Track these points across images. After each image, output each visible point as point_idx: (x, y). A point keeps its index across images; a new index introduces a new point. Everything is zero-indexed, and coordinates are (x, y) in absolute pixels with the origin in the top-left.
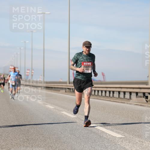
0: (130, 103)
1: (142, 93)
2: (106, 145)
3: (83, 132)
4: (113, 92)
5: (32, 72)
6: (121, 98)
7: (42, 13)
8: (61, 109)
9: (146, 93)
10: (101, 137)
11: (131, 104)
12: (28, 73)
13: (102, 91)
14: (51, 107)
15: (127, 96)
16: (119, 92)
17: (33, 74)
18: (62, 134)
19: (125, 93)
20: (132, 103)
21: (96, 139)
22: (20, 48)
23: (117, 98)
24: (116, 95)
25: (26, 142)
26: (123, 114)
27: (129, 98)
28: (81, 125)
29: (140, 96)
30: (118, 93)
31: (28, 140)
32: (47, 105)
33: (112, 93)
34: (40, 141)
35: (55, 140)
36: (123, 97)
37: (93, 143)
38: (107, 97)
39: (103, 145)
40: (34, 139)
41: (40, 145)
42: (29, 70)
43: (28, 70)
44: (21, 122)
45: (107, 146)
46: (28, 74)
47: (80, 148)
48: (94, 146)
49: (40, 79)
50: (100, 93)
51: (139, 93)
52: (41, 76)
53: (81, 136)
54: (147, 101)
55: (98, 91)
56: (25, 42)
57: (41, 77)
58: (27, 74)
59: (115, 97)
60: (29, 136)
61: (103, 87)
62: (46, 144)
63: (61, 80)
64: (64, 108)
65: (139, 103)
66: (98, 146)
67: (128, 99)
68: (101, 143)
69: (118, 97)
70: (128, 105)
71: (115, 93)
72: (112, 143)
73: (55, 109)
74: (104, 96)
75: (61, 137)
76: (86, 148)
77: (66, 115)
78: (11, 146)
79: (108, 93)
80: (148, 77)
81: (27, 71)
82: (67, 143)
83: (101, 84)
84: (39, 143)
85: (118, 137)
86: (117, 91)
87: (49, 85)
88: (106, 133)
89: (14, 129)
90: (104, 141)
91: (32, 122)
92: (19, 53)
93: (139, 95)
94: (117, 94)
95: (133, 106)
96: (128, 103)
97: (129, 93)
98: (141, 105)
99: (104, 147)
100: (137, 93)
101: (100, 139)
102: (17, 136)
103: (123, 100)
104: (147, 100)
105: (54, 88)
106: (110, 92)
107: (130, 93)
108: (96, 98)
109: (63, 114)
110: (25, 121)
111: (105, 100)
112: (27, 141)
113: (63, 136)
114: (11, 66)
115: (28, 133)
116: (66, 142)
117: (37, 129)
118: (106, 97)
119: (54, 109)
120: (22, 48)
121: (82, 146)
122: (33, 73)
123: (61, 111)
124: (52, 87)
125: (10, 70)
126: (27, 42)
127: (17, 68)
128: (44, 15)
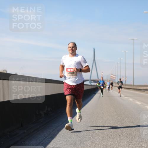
5: (125, 79)
7: (132, 39)
8: (146, 104)
12: (122, 79)
14: (139, 103)
32: (136, 101)
41: (131, 130)
42: (124, 77)
43: (123, 77)
52: (132, 81)
56: (121, 59)
57: (132, 82)
63: (146, 84)
81: (122, 78)
105: (141, 89)
114: (112, 74)
119: (140, 104)
120: (119, 63)
123: (145, 106)
124: (139, 89)
125: (111, 77)
126: (122, 59)
127: (115, 76)
128: (133, 41)
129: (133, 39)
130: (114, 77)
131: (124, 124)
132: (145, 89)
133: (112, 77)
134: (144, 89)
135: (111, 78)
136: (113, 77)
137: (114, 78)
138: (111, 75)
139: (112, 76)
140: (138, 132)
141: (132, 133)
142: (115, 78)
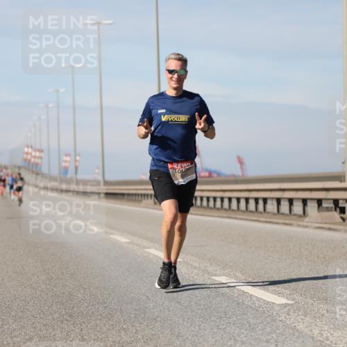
0: (305, 224)
1: (332, 201)
2: (252, 321)
3: (198, 295)
4: (265, 200)
5: (76, 161)
6: (283, 214)
7: (96, 23)
8: (145, 243)
9: (340, 202)
10: (238, 304)
11: (306, 227)
12: (66, 161)
13: (238, 200)
14: (122, 239)
15: (298, 208)
16: (279, 201)
17: (77, 164)
18: (149, 299)
19: (291, 201)
20: (309, 224)
21: (228, 309)
22: (47, 106)
23: (274, 214)
24: (272, 206)
25: (66, 322)
26: (290, 250)
27: (301, 213)
28: (192, 279)
29: (327, 208)
30: (275, 202)
31: (71, 316)
32: (112, 234)
33: (261, 202)
34: (99, 317)
35: (132, 315)
36: (288, 212)
37: (221, 318)
38: (250, 211)
39: (245, 323)
40: (85, 312)
41: (98, 328)
42: (70, 155)
43: (66, 155)
44: (53, 275)
45: (255, 324)
46: (67, 164)
47: (192, 331)
48: (223, 325)
49: (96, 176)
50: (234, 202)
51: (323, 201)
52: (98, 168)
53: (193, 303)
54: (344, 219)
55: (230, 199)
56: (58, 91)
57: (97, 171)
58: (64, 164)
59: (268, 213)
60: (73, 307)
61: (241, 191)
62: (112, 325)
63: (144, 177)
64: (152, 241)
65: (326, 223)
66: (234, 324)
67: (300, 216)
68: (239, 317)
69: (276, 211)
70: (300, 229)
71: (269, 202)
72: (266, 317)
73: (132, 243)
74: (243, 211)
75: (146, 308)
76: (205, 330)
77: (157, 256)
78: (32, 330)
79: (252, 203)
80: (343, 163)
81: (65, 158)
82: (160, 321)
83: (237, 182)
84: (98, 322)
85: (278, 303)
86: (272, 198)
87: (117, 189)
88: (251, 296)
89: (38, 293)
90: (246, 314)
91: (80, 274)
92: (43, 117)
93: (324, 205)
94: (273, 204)
95: (311, 232)
96: (299, 226)
97: (301, 201)
98: (330, 229)
99: (247, 326)
100: (319, 202)
101: (236, 309)
102: (46, 308)
103: (287, 217)
104: (342, 215)
105: (129, 195)
106: (257, 200)
107: (305, 202)
108: (225, 215)
109: (150, 254)
110: (63, 273)
111: (246, 220)
112: (69, 319)
113: (152, 305)
114: (27, 146)
115: (72, 301)
116: (159, 319)
117: (92, 290)
118: (248, 213)
119: (129, 243)
120: (51, 105)
121: (197, 327)
122: (79, 161)
123: (144, 247)
124: (123, 195)
125: (25, 156)
126: (62, 90)
127: (41, 151)
128: (99, 29)
129: (99, 23)
130: (38, 154)
131: (75, 310)
132: (143, 192)
133: (29, 157)
134: (140, 192)
135: (26, 160)
136: (33, 154)
137: (35, 157)
138: (26, 150)
139: (30, 150)
140: (123, 333)
141: (104, 336)
142: (41, 158)
